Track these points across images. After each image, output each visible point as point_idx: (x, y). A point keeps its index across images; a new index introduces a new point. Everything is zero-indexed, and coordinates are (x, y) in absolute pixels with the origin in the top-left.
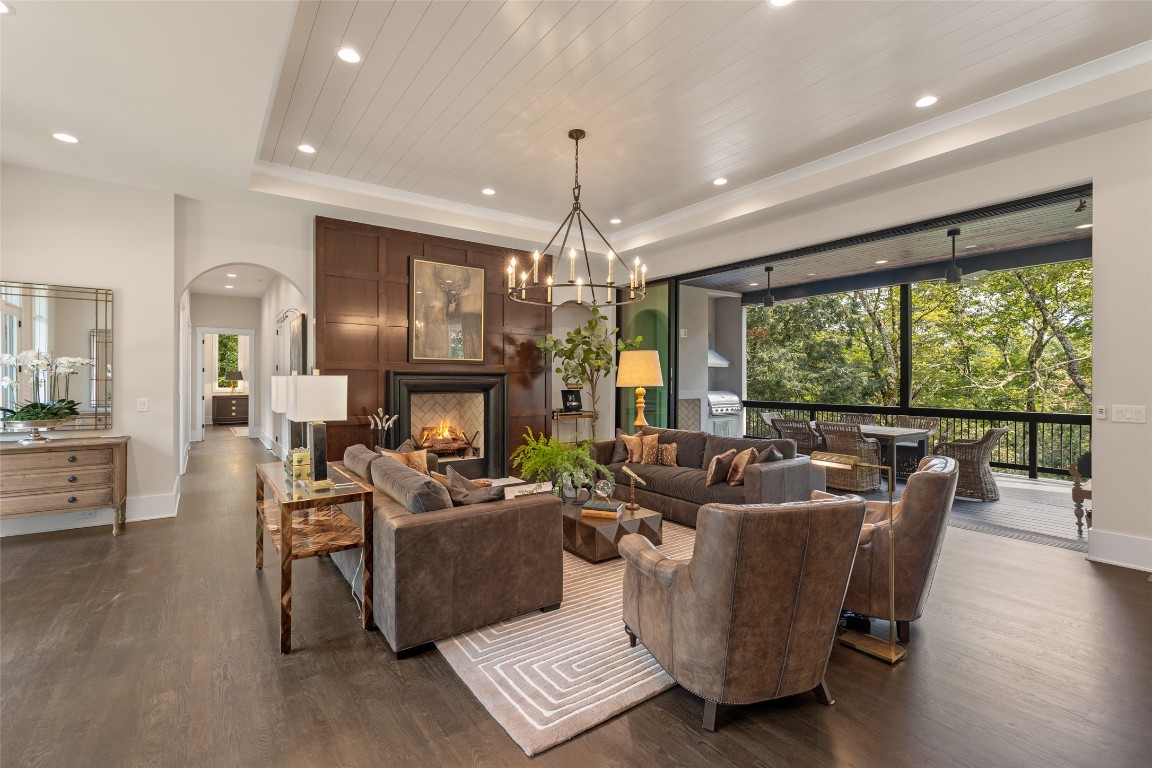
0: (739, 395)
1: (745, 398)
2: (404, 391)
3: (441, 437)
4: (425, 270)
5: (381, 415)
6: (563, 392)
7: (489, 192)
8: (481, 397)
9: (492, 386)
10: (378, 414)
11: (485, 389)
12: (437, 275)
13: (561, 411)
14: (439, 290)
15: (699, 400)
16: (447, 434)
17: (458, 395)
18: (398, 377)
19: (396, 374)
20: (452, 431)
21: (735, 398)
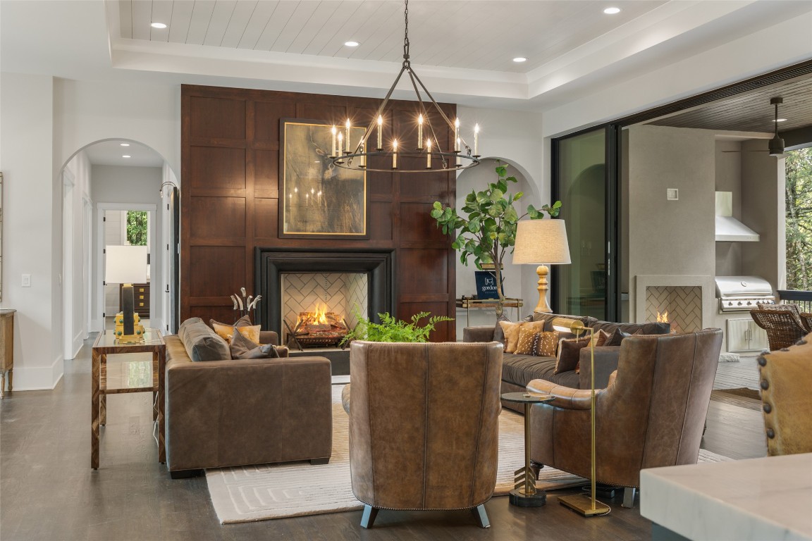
0: (773, 281)
1: (783, 286)
2: (273, 269)
3: (316, 323)
4: (295, 134)
5: (244, 294)
6: (477, 273)
7: (352, 44)
8: (365, 278)
9: (376, 264)
10: (240, 295)
11: (369, 269)
12: (310, 139)
13: (474, 298)
14: (313, 155)
15: (700, 288)
16: (323, 319)
17: (343, 276)
18: (266, 254)
19: (263, 250)
20: (328, 315)
21: (766, 287)
